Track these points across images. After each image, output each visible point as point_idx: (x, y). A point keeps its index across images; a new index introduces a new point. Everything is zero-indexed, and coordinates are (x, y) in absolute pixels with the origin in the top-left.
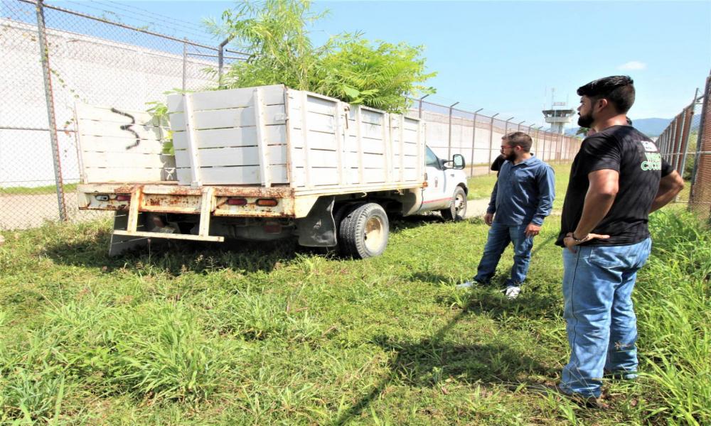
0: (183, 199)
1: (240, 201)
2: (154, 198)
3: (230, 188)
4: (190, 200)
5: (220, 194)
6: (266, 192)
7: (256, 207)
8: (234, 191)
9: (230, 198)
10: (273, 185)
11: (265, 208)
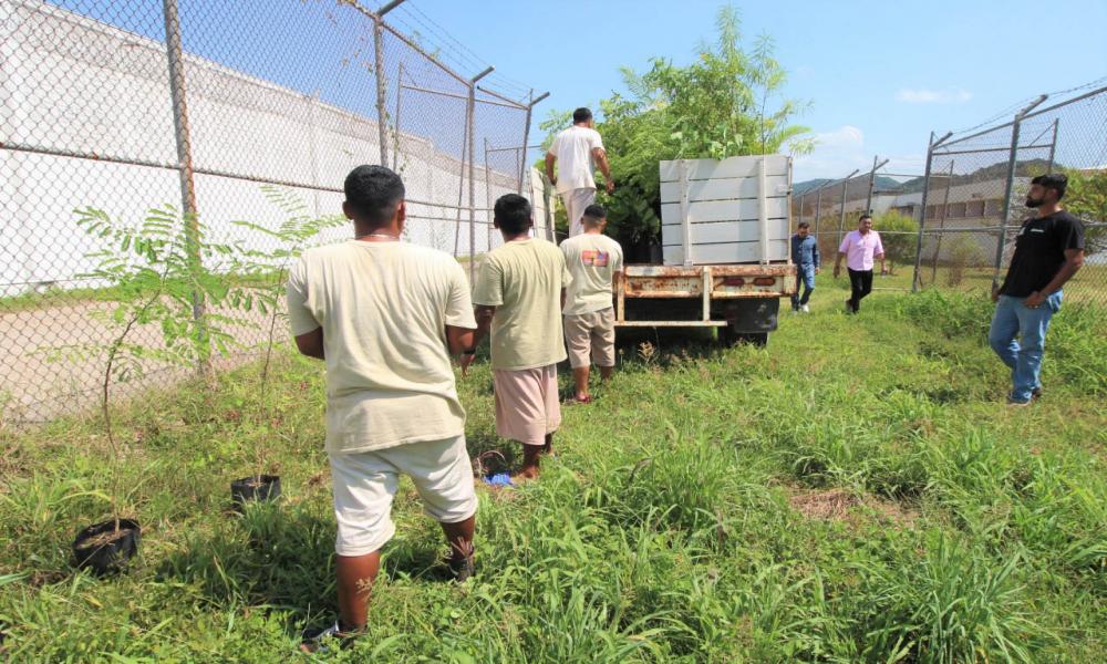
0: (671, 282)
1: (735, 281)
2: (636, 282)
3: (729, 267)
4: (679, 282)
5: (718, 273)
6: (767, 270)
7: (753, 287)
8: (734, 270)
9: (725, 277)
10: (772, 262)
11: (762, 288)
